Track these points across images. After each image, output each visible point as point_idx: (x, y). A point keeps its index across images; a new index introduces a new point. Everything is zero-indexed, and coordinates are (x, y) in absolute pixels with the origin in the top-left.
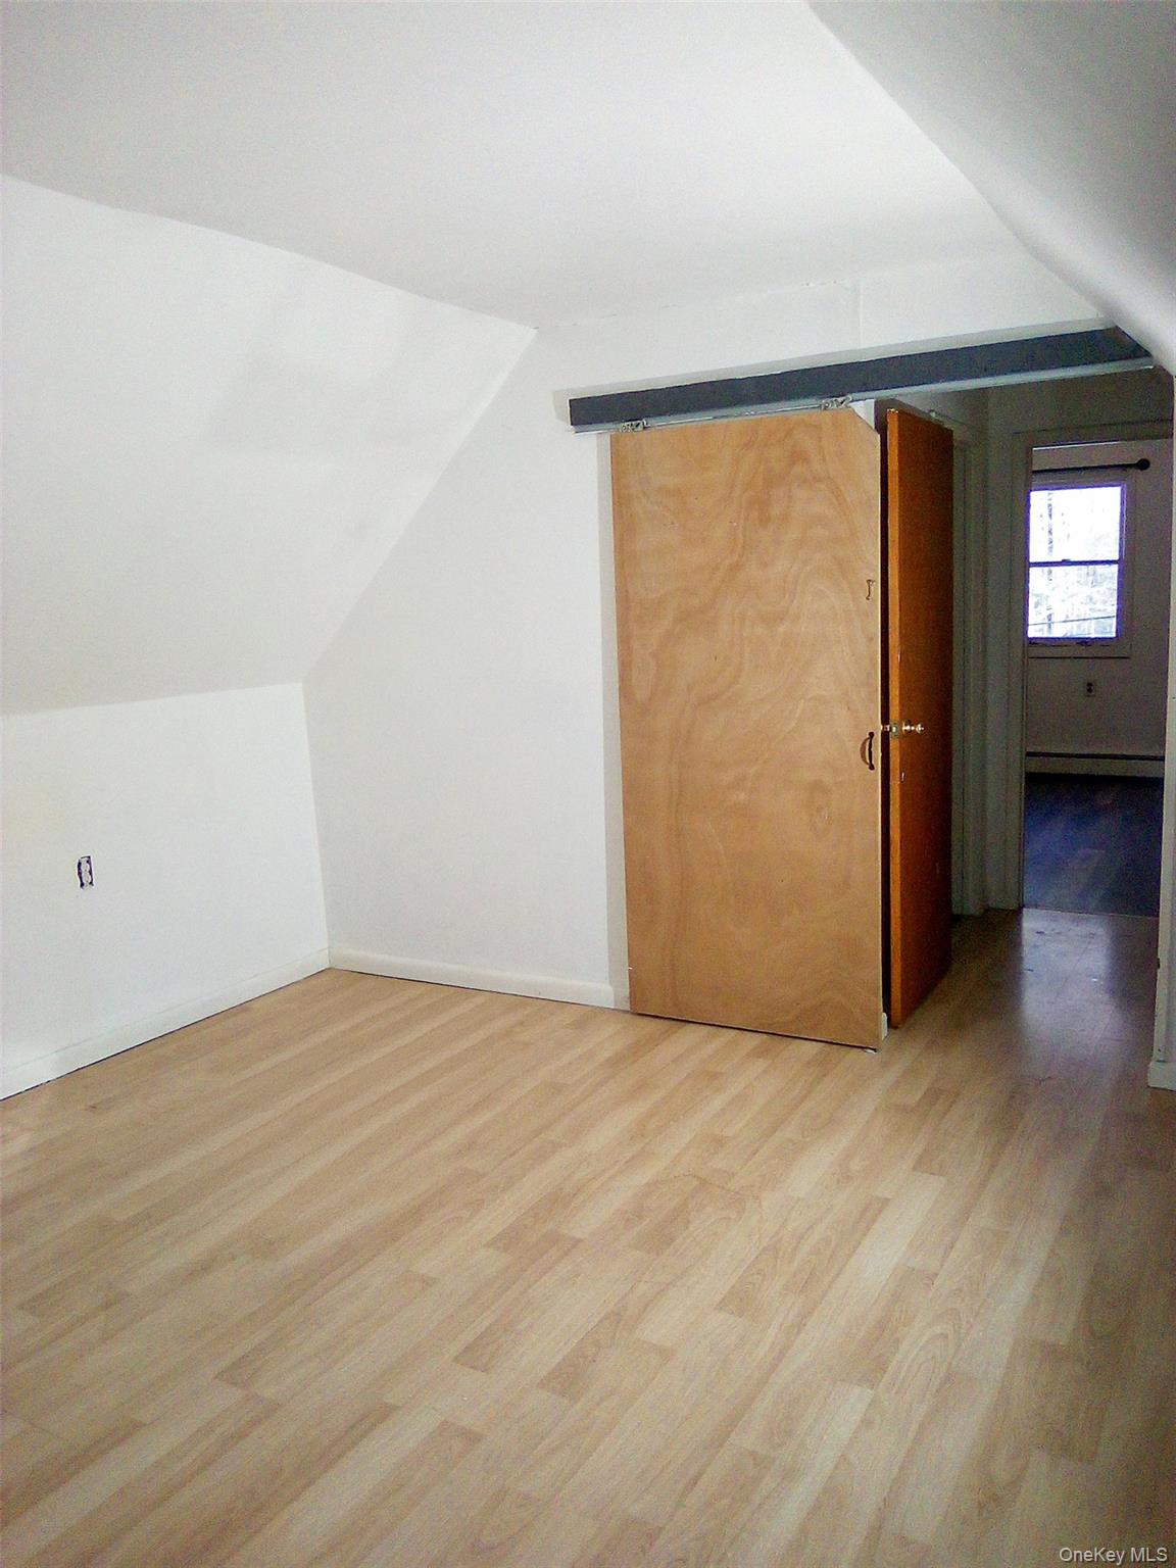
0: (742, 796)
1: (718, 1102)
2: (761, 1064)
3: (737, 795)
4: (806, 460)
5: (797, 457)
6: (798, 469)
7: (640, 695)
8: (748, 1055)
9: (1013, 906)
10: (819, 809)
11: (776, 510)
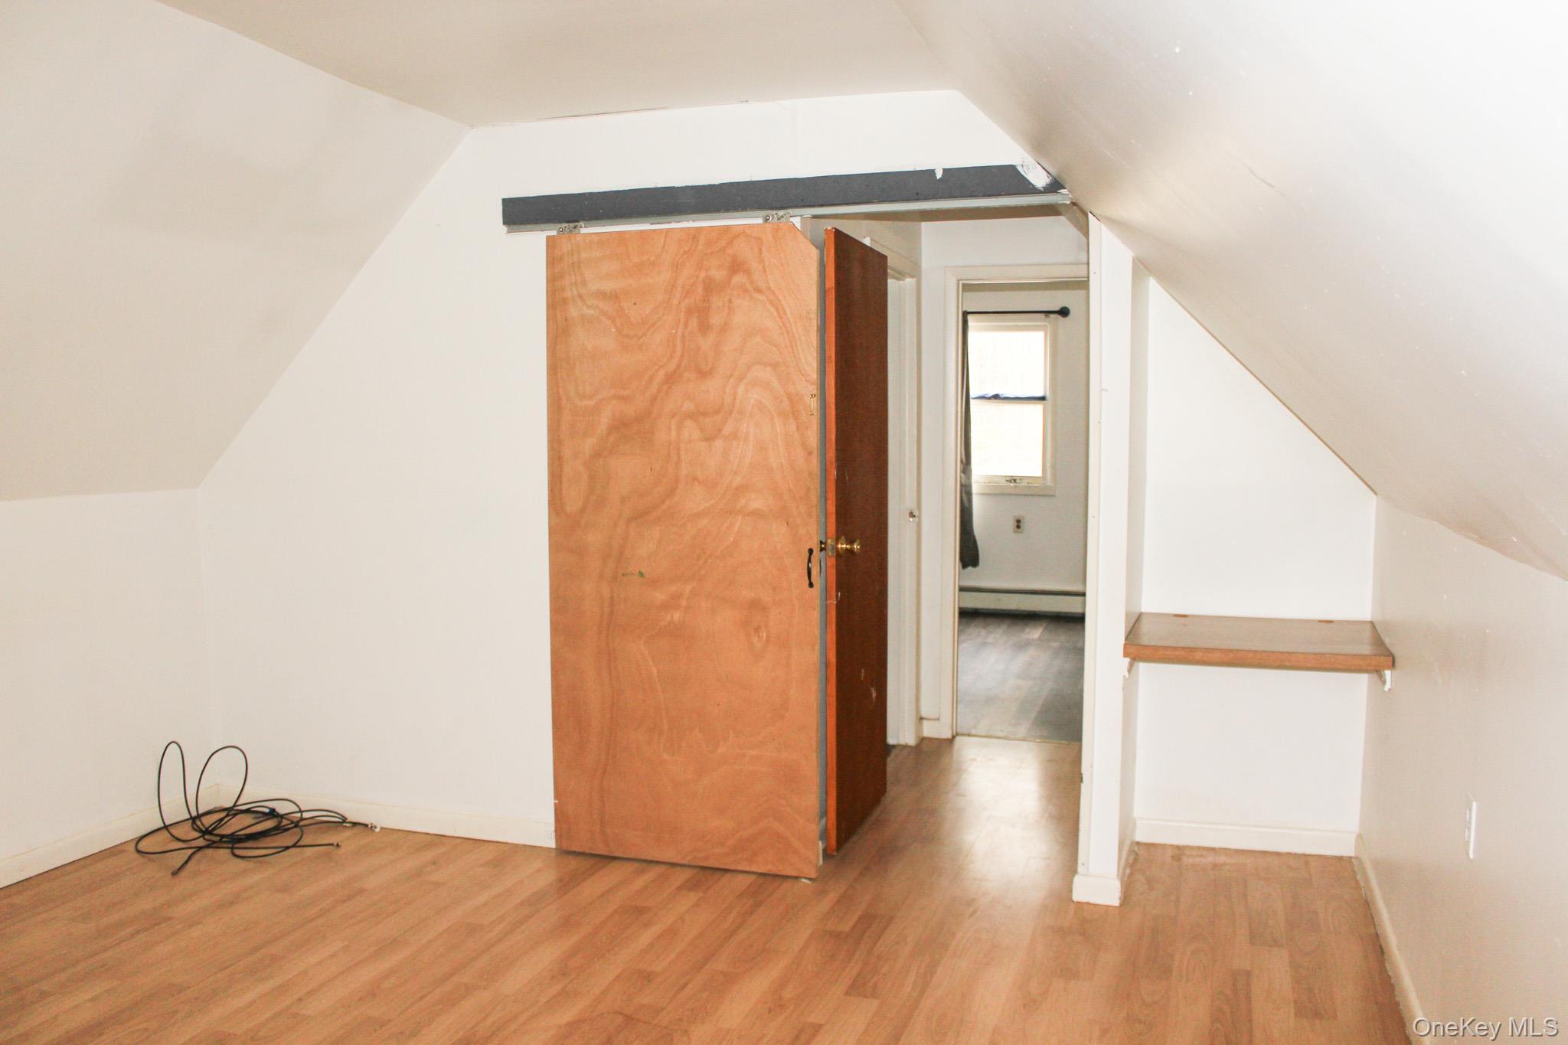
0: (677, 616)
1: (646, 937)
2: (693, 897)
3: (672, 616)
4: (748, 272)
5: (736, 266)
6: (739, 279)
7: (572, 506)
8: (679, 888)
9: (946, 734)
10: (757, 629)
11: (716, 320)
